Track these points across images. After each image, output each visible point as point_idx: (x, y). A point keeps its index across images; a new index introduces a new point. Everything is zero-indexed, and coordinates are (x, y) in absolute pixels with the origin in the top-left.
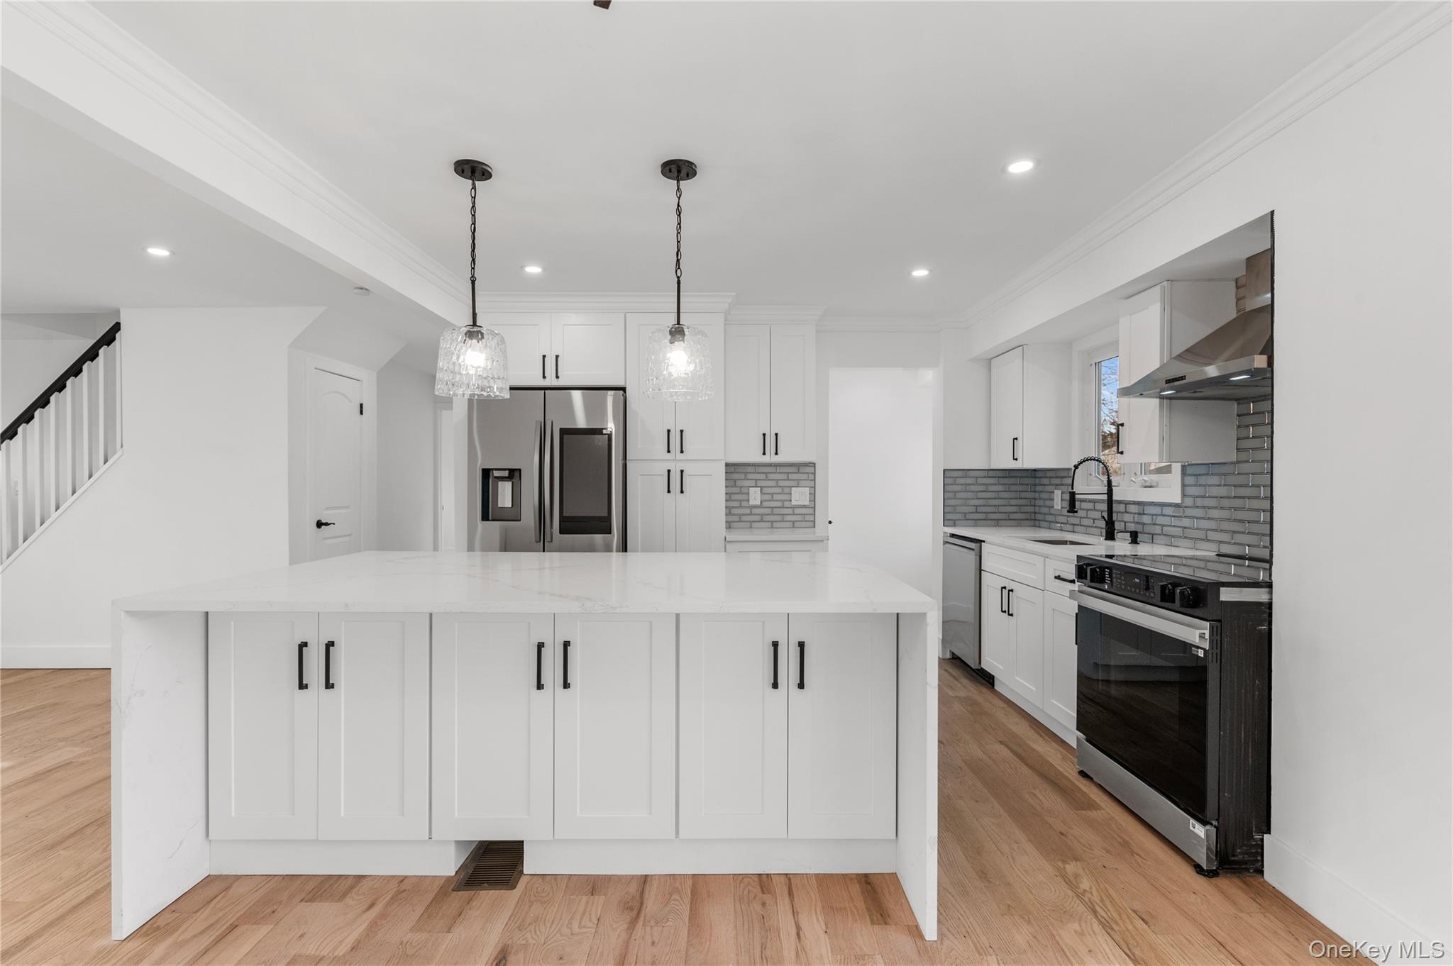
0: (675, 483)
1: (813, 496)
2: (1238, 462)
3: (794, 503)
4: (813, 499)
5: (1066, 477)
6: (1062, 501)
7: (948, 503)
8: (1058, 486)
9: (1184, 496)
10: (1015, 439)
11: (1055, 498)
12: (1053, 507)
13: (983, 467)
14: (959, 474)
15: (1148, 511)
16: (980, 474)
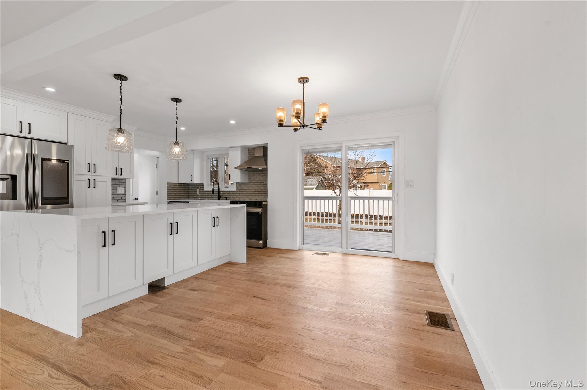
0: (92, 184)
1: (125, 190)
2: (249, 183)
3: (118, 193)
4: (125, 192)
5: (201, 185)
6: (200, 191)
7: (168, 192)
8: (198, 188)
9: (237, 189)
10: (192, 175)
11: (197, 191)
12: (197, 193)
13: (177, 182)
14: (170, 184)
15: (227, 192)
16: (176, 184)
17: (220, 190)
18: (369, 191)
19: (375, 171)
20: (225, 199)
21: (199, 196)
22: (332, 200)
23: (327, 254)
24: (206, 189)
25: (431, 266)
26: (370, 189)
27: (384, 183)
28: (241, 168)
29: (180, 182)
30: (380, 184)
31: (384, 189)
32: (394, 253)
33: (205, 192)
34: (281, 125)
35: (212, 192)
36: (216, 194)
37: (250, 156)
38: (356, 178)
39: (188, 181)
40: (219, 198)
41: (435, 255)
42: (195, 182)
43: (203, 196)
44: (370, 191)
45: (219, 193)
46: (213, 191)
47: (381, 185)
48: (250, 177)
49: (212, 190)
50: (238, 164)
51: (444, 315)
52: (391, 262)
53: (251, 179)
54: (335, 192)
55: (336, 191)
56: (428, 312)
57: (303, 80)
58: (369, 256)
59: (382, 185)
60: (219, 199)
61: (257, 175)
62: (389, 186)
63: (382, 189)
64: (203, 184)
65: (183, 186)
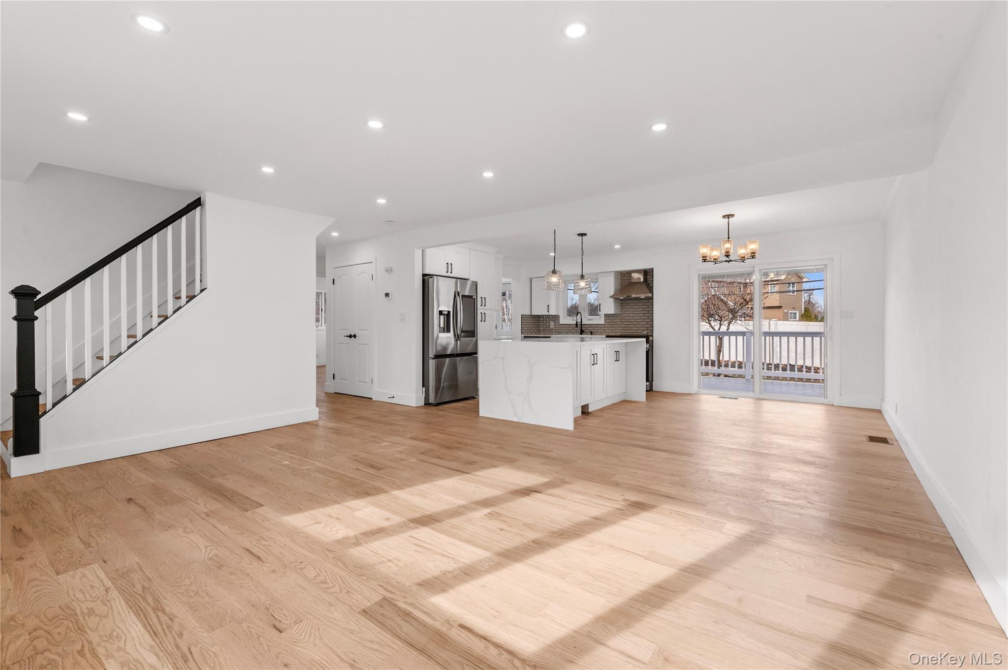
0: (483, 317)
2: (621, 314)
5: (556, 318)
6: (554, 325)
7: (523, 326)
8: (552, 320)
9: (605, 322)
10: (548, 306)
11: (551, 325)
12: (551, 327)
13: (530, 314)
14: (524, 316)
15: (592, 326)
16: (528, 316)
17: (583, 323)
18: (769, 324)
19: (775, 289)
20: (590, 333)
21: (552, 331)
22: (735, 337)
23: (737, 398)
24: (562, 321)
25: (879, 412)
26: (770, 320)
27: (794, 308)
28: (615, 297)
29: (532, 314)
30: (785, 311)
31: (793, 320)
32: (827, 398)
33: (562, 326)
34: (705, 260)
35: (575, 326)
36: (579, 329)
37: (622, 281)
38: (748, 303)
39: (544, 312)
40: (582, 332)
41: (883, 399)
42: (552, 314)
43: (559, 331)
44: (771, 323)
45: (581, 327)
46: (577, 325)
47: (787, 313)
48: (622, 307)
49: (575, 323)
50: (612, 293)
51: (886, 438)
52: (822, 407)
53: (623, 310)
54: (710, 324)
55: (713, 323)
56: (869, 436)
57: (728, 216)
58: (792, 401)
59: (790, 311)
60: (581, 334)
61: (632, 304)
62: (803, 314)
63: (788, 320)
64: (558, 316)
65: (534, 319)
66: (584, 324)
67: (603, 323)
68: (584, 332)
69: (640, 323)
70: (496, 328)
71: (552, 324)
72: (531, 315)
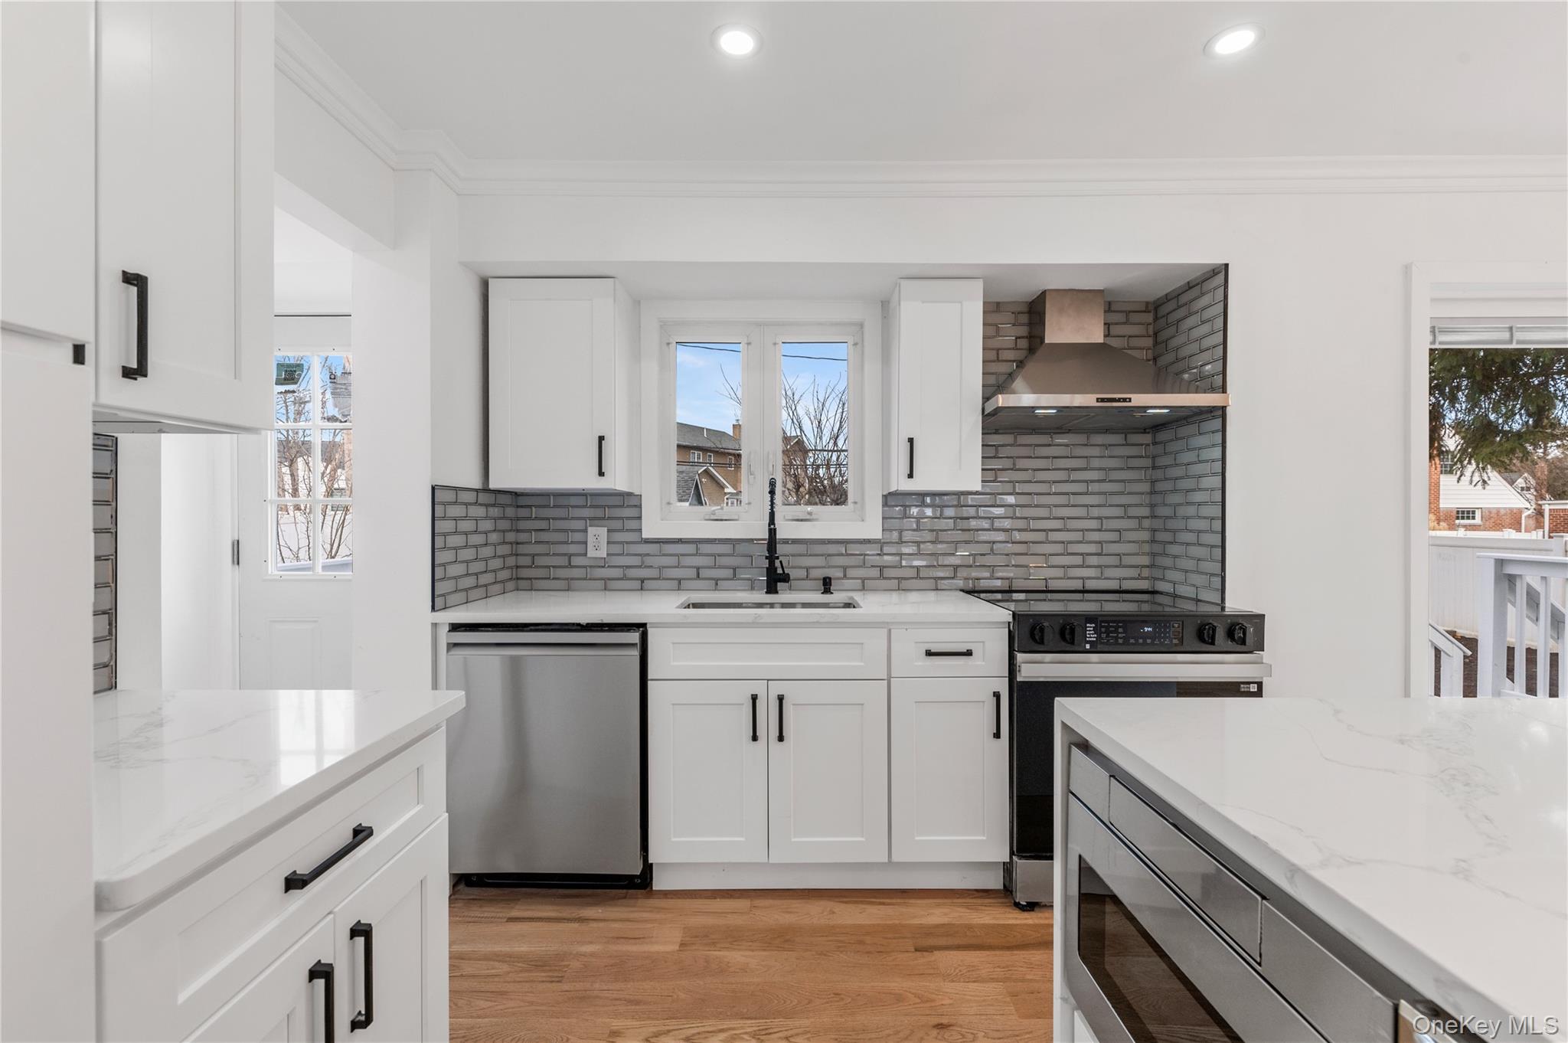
6: (608, 543)
8: (595, 520)
9: (885, 531)
10: (601, 439)
11: (591, 540)
12: (591, 553)
13: (475, 482)
14: (449, 496)
15: (819, 549)
16: (470, 497)
20: (823, 585)
24: (653, 526)
29: (494, 484)
33: (649, 548)
35: (708, 549)
40: (777, 581)
48: (1000, 464)
49: (728, 535)
60: (776, 588)
64: (639, 496)
65: (495, 512)
66: (786, 541)
67: (877, 534)
68: (785, 578)
69: (1054, 536)
70: (237, 560)
71: (598, 541)
72: (486, 490)
